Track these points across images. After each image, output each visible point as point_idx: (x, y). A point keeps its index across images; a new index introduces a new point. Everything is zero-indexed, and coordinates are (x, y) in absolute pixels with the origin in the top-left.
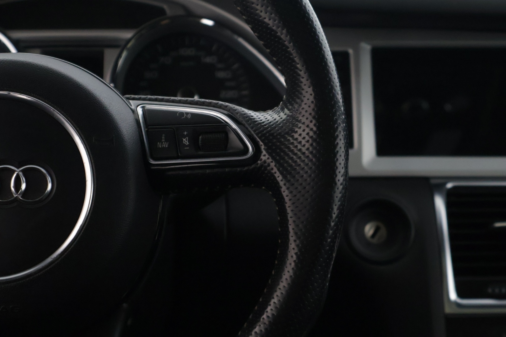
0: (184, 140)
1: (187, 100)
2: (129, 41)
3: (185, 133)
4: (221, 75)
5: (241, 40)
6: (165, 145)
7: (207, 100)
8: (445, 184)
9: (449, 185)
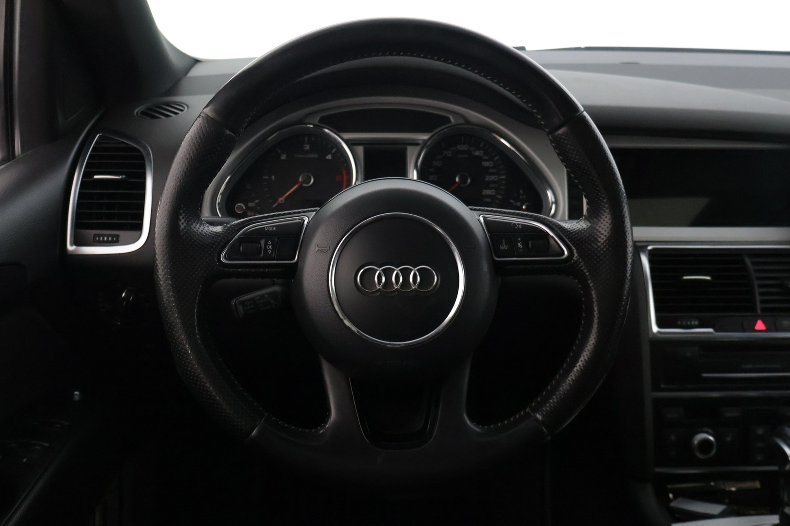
0: (519, 244)
1: (515, 212)
2: (427, 141)
3: (519, 239)
4: (486, 164)
5: (503, 141)
6: (506, 247)
7: (535, 214)
8: (647, 246)
9: (650, 248)
